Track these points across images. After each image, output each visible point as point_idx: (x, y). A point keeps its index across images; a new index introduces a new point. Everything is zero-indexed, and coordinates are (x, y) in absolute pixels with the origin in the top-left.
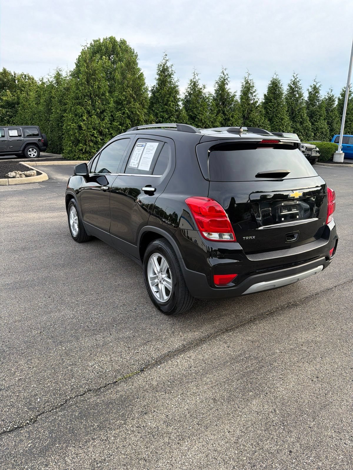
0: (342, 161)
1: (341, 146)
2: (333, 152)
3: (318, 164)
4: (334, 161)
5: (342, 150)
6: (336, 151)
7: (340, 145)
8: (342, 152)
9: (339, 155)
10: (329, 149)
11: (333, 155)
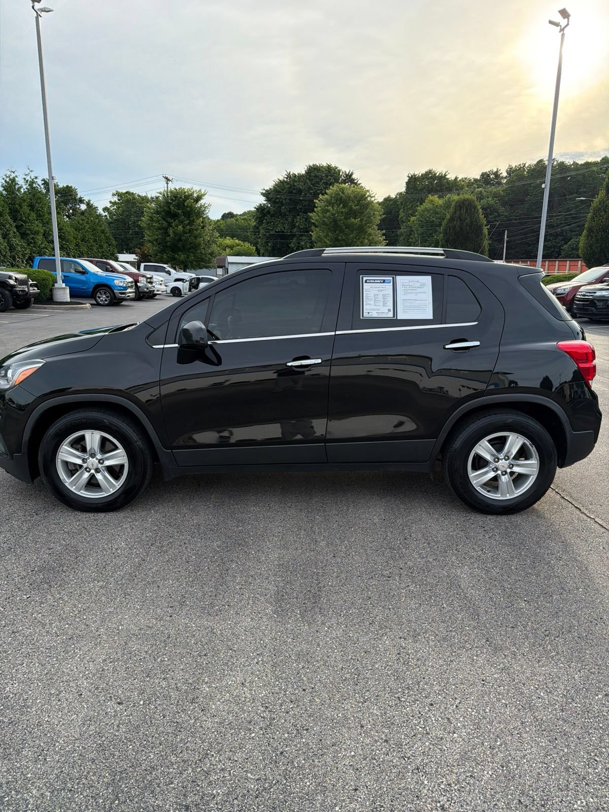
0: (69, 300)
1: (61, 275)
2: (50, 286)
3: (34, 308)
4: (55, 301)
5: (63, 282)
6: (55, 284)
7: (59, 275)
8: (64, 285)
9: (62, 290)
10: (43, 280)
11: (51, 290)
